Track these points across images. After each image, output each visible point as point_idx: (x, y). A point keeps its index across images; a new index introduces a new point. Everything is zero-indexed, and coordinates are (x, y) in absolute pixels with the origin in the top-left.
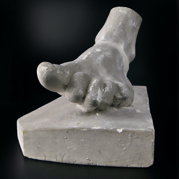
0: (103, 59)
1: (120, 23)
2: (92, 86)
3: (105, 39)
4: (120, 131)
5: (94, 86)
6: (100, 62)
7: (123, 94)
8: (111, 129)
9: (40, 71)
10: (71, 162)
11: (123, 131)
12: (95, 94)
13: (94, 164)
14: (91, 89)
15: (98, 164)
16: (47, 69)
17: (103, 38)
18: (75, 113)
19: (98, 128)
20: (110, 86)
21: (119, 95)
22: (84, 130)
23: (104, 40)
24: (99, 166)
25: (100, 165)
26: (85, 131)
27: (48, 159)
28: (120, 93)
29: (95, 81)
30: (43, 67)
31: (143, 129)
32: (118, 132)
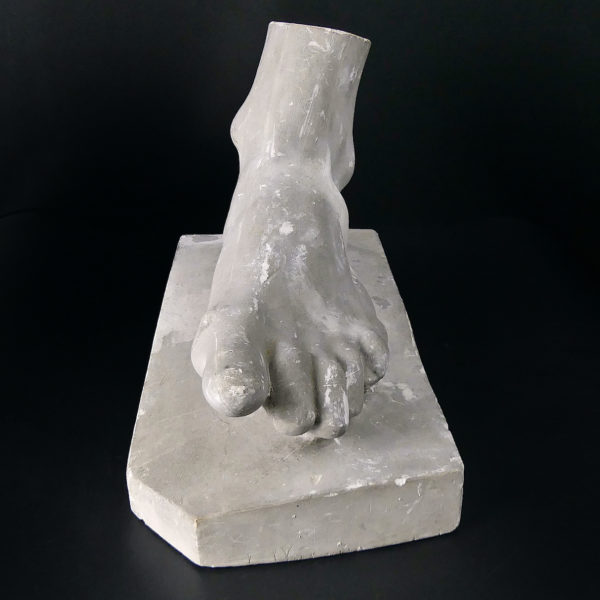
0: (306, 262)
1: (317, 88)
2: (328, 391)
3: (279, 154)
4: (401, 482)
5: (332, 387)
6: (303, 276)
7: (378, 371)
8: (384, 482)
9: (228, 396)
10: (306, 556)
11: (407, 482)
12: (339, 411)
13: (352, 550)
14: (327, 400)
15: (359, 549)
16: (245, 392)
17: (273, 151)
18: (286, 448)
19: (359, 485)
20: (356, 367)
21: (370, 373)
22: (331, 495)
23: (277, 160)
24: (362, 552)
25: (364, 549)
26: (332, 497)
27: (254, 561)
28: (371, 368)
29: (329, 371)
30: (233, 387)
31: (443, 470)
32: (397, 486)
